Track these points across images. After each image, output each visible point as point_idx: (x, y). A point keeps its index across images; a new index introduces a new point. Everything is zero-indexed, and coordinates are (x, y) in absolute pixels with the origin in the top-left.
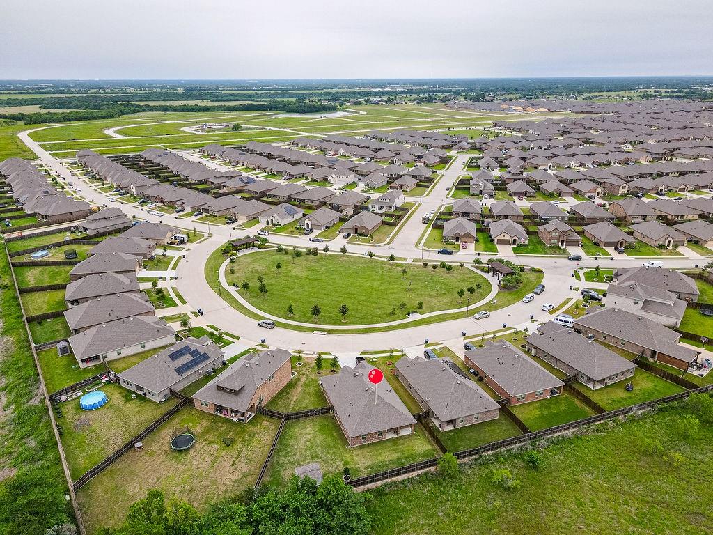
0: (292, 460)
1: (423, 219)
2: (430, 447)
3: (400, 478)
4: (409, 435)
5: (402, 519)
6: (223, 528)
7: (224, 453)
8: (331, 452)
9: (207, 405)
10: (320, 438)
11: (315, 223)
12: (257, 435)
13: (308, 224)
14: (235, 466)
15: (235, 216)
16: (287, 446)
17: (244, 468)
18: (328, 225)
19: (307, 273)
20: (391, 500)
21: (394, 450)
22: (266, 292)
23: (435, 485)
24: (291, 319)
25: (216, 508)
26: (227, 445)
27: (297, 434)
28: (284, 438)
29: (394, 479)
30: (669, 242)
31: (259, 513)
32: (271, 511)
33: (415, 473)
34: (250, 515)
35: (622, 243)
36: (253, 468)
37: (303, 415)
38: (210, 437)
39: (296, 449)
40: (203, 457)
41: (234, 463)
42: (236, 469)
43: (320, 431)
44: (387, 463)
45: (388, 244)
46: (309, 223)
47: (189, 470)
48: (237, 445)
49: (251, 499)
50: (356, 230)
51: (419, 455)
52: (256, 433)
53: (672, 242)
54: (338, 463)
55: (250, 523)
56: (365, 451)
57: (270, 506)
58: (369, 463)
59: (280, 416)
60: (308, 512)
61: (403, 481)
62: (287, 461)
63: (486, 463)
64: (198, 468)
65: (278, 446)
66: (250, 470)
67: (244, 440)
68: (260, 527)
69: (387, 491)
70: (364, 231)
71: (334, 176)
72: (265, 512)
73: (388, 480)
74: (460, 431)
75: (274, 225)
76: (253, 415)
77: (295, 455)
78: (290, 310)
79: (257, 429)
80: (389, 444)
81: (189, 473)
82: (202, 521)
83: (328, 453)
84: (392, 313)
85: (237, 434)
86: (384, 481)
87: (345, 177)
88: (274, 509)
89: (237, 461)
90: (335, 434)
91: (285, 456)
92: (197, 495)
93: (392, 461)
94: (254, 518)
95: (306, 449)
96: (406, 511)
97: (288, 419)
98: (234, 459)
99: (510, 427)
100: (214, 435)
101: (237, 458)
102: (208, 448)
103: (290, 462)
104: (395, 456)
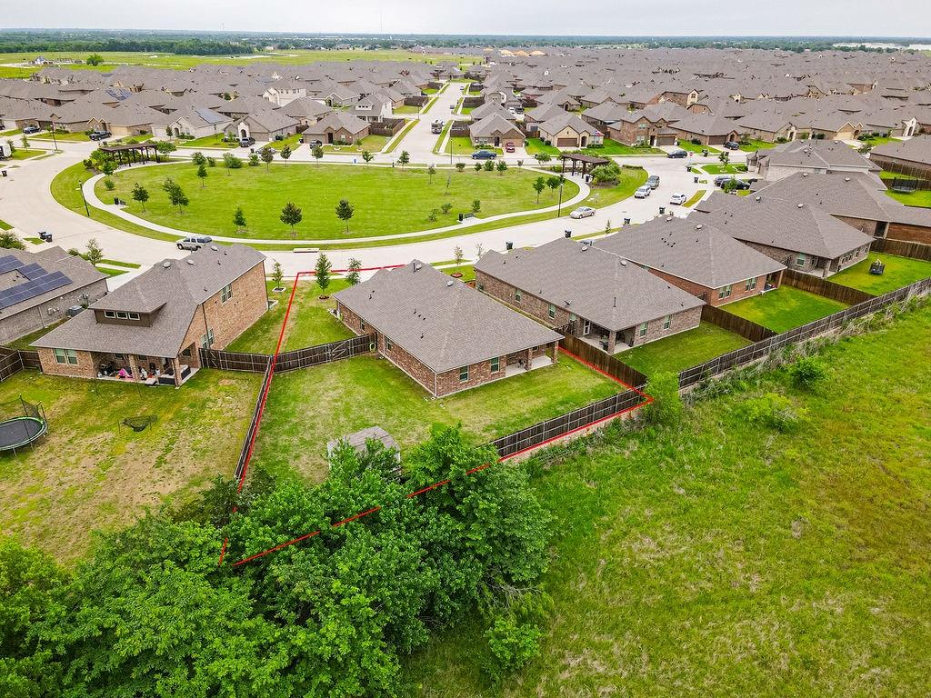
0: (307, 437)
1: (434, 126)
2: (602, 382)
3: (565, 440)
4: (549, 367)
5: (603, 514)
6: (154, 592)
7: (131, 445)
8: (397, 412)
9: (72, 360)
10: (362, 392)
11: (257, 129)
12: (211, 404)
13: (244, 132)
14: (167, 467)
15: (105, 129)
16: (287, 415)
17: (191, 467)
18: (279, 134)
19: (258, 185)
20: (566, 480)
21: (528, 394)
22: (185, 202)
23: (642, 442)
24: (245, 236)
25: (122, 545)
26: (137, 429)
27: (307, 393)
28: (276, 401)
29: (556, 442)
30: (792, 133)
31: (265, 535)
32: (298, 525)
33: (593, 428)
34: (237, 548)
35: (732, 136)
36: (213, 465)
37: (312, 358)
38: (91, 419)
39: (314, 417)
40: (73, 459)
41: (160, 461)
42: (169, 471)
43: (357, 381)
44: (527, 416)
45: (387, 152)
46: (246, 128)
47: (34, 491)
48: (164, 427)
49: (231, 507)
50: (330, 135)
51: (586, 395)
52: (209, 400)
53: (794, 135)
54: (420, 429)
55: (238, 571)
56: (472, 401)
57: (293, 513)
58: (488, 419)
59: (258, 364)
60: (399, 518)
61: (577, 443)
62: (296, 440)
63: (719, 393)
64: (61, 484)
65: (267, 418)
66: (207, 469)
67: (179, 417)
68: (275, 569)
69: (547, 468)
70: (343, 137)
71: (272, 91)
72: (283, 531)
73: (544, 446)
74: (643, 350)
75: (182, 137)
76: (194, 371)
77: (312, 428)
78: (240, 222)
79: (210, 391)
80: (516, 385)
81: (37, 497)
82: (78, 582)
83: (389, 414)
84: (432, 219)
85: (161, 406)
86: (536, 450)
87: (291, 92)
88: (305, 520)
89: (168, 456)
90: (392, 383)
91: (291, 433)
92: (64, 541)
93: (538, 412)
94: (250, 551)
95: (337, 415)
96: (606, 497)
97: (279, 369)
98: (159, 453)
99: (727, 337)
100: (100, 416)
101: (168, 450)
102: (85, 442)
103: (303, 442)
104: (538, 403)
